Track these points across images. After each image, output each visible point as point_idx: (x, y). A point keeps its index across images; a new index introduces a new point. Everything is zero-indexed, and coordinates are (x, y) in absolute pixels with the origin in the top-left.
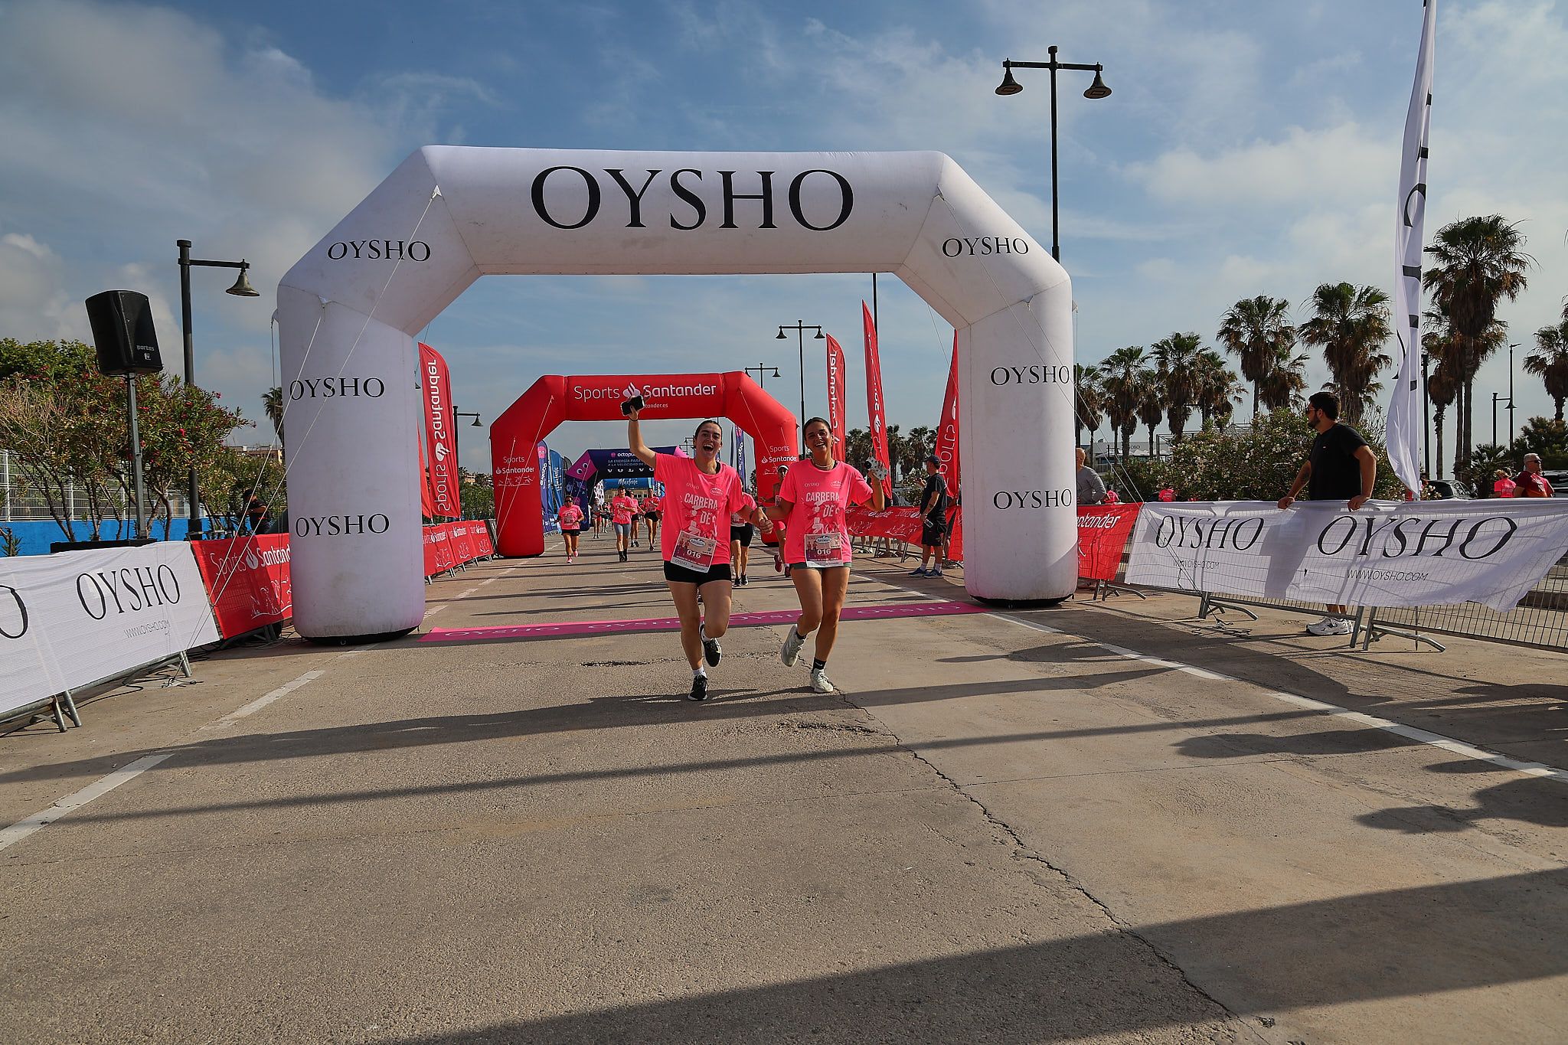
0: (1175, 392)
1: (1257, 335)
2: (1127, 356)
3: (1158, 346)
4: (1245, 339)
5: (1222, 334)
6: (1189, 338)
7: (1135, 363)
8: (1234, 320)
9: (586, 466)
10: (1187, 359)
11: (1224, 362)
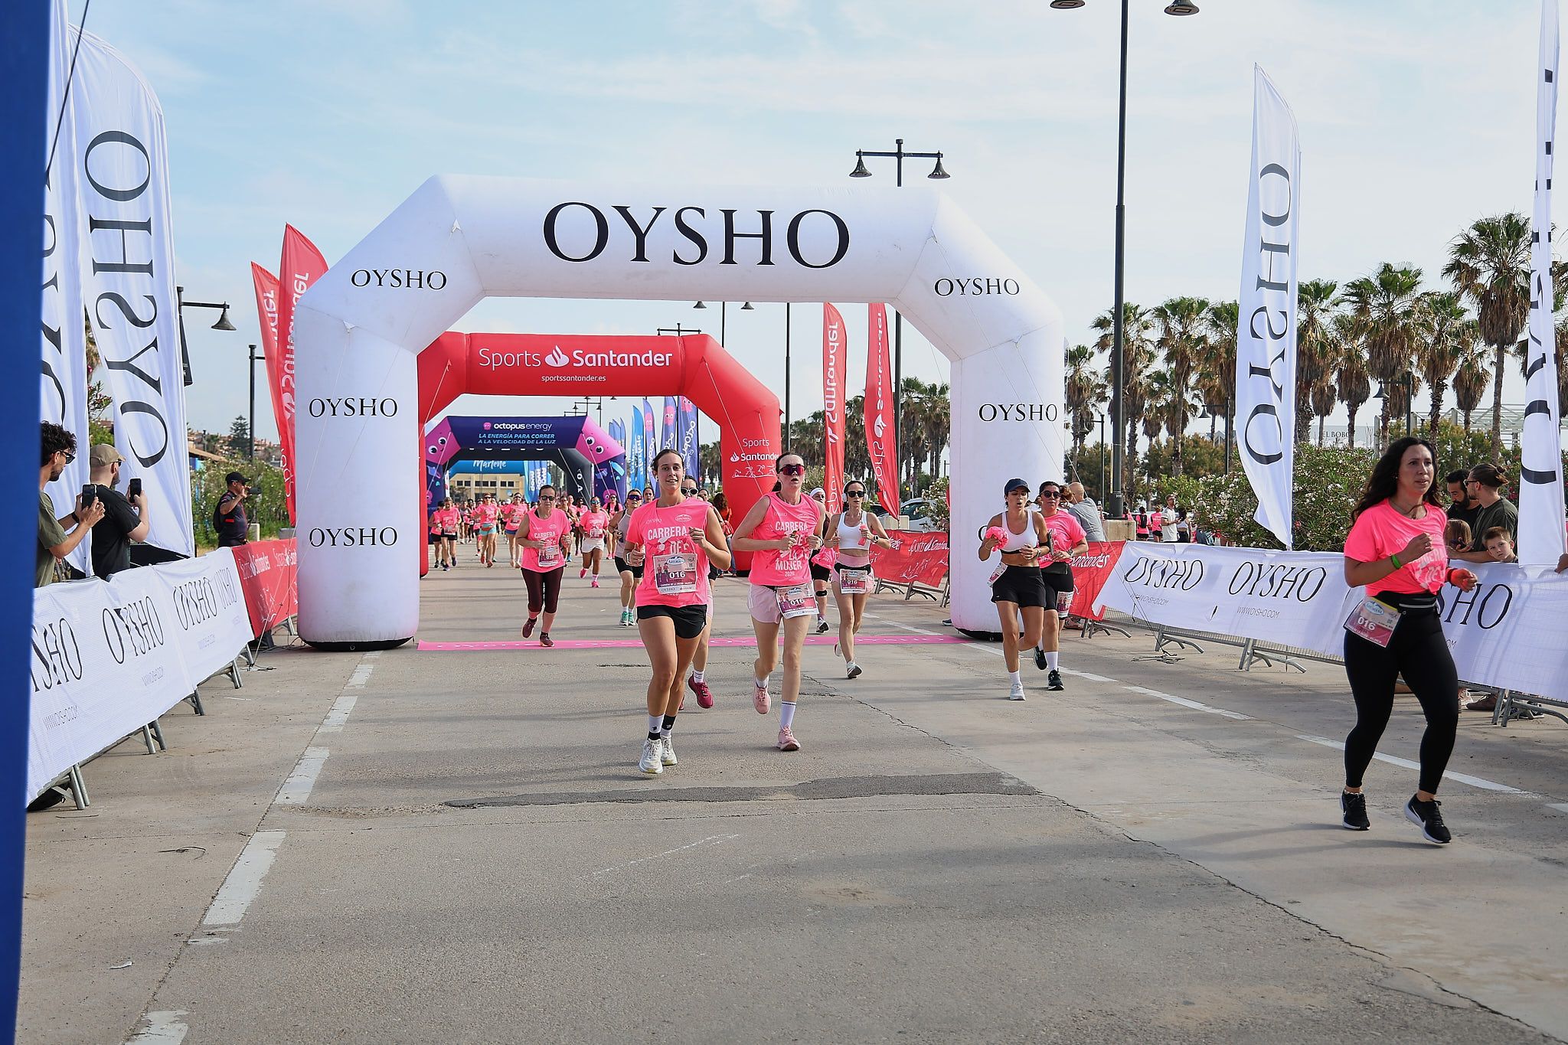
0: (1379, 354)
1: (1505, 275)
2: (1313, 293)
3: (1354, 286)
4: (1485, 278)
5: (1449, 270)
6: (1405, 272)
7: (1325, 303)
8: (1467, 248)
9: (443, 442)
10: (1400, 306)
11: (1465, 311)
